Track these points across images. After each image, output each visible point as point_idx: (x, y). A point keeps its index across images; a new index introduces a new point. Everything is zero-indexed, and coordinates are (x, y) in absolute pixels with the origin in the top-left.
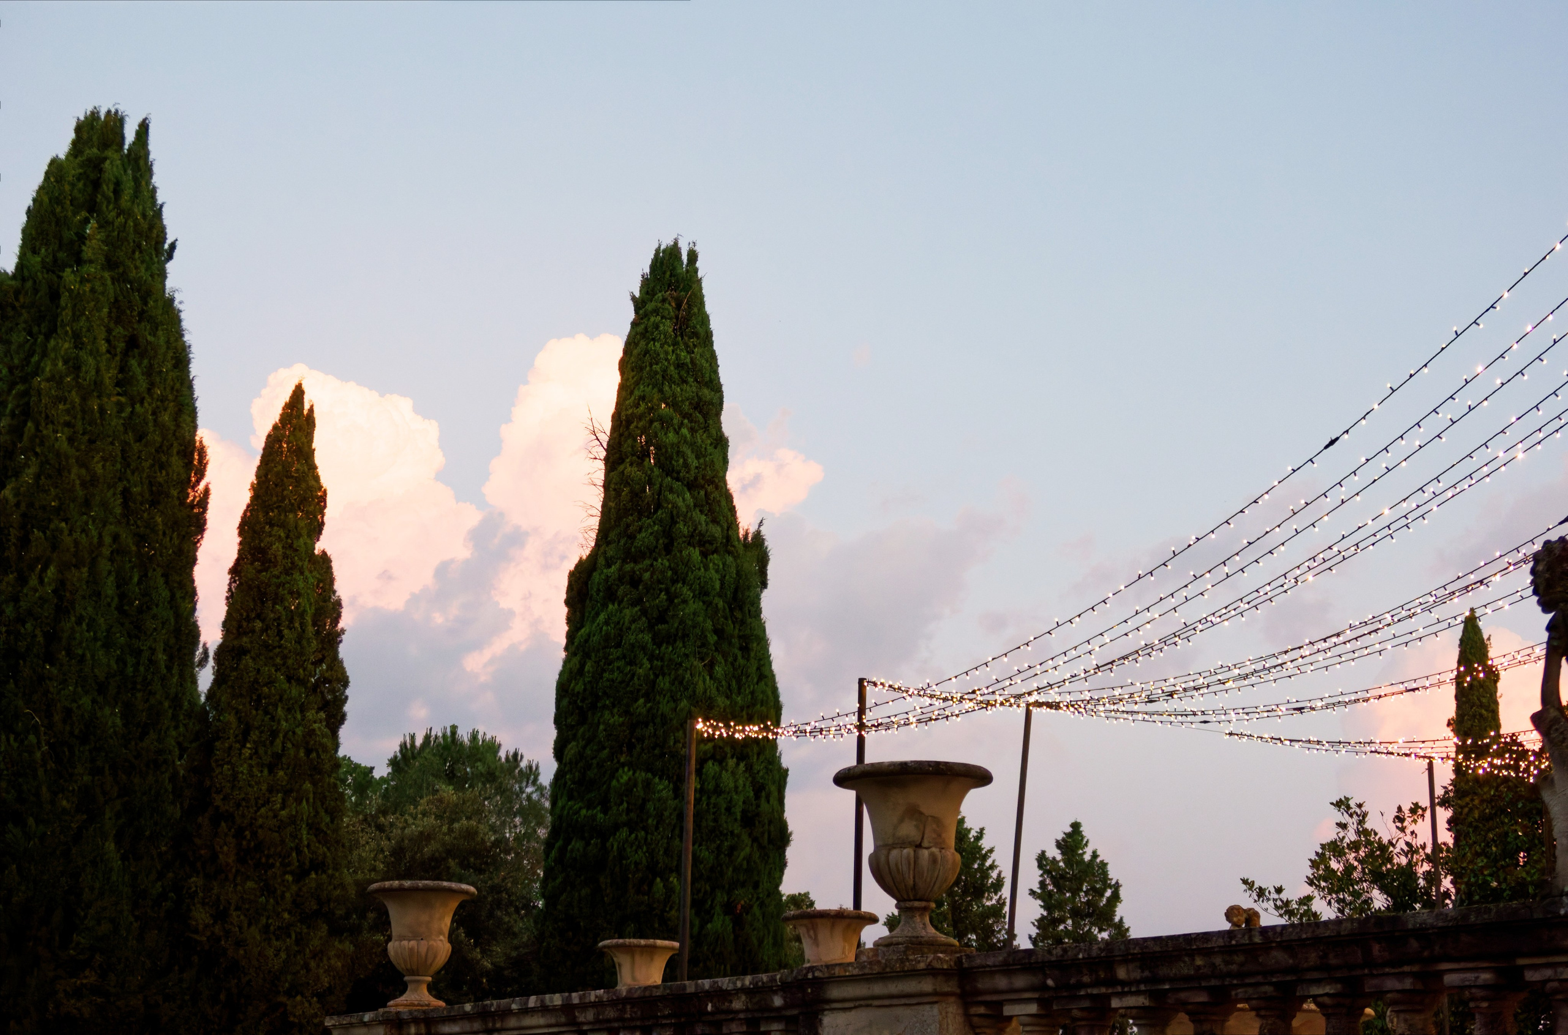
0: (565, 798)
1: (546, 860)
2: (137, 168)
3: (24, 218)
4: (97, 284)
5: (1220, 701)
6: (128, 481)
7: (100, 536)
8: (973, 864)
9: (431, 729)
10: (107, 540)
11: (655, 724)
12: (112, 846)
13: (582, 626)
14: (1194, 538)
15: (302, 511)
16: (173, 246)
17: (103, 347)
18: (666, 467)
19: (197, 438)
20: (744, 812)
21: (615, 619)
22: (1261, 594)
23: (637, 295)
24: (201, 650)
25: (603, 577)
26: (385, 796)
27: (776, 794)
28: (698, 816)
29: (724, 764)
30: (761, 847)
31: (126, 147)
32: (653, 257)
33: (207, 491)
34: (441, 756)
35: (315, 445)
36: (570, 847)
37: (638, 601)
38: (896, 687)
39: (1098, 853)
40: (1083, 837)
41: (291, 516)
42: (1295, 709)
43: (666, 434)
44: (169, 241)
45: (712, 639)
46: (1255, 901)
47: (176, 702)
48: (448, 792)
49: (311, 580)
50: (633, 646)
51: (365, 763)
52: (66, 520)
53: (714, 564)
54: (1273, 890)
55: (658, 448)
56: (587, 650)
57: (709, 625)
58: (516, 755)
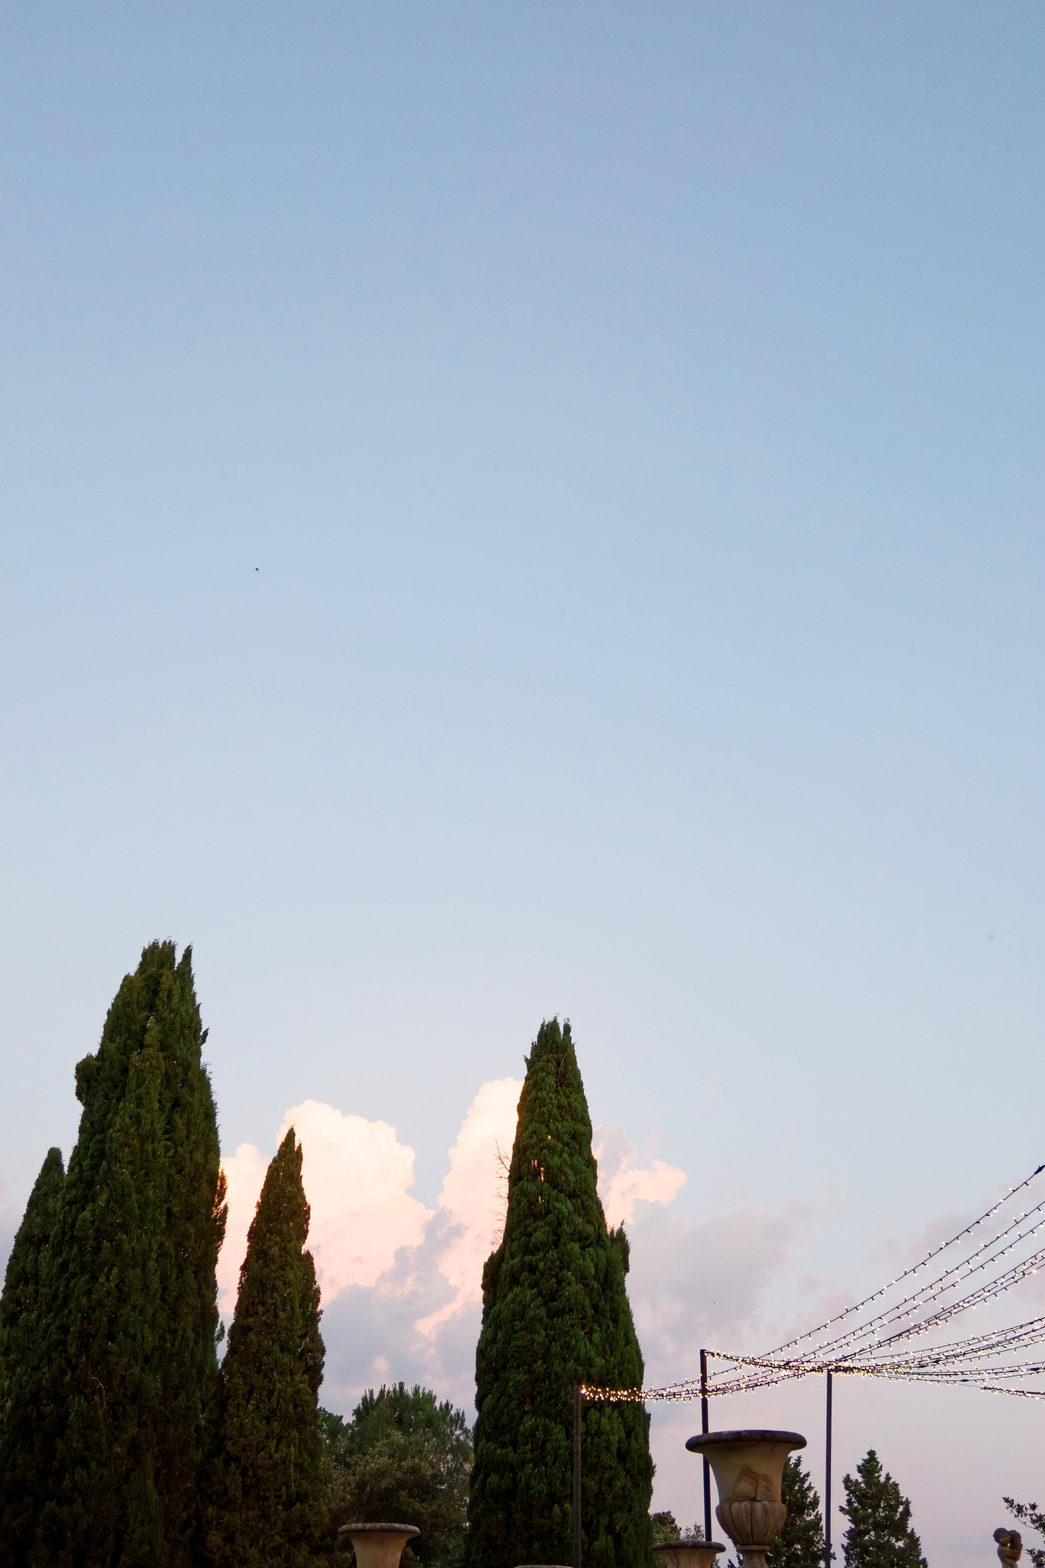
0: (484, 1441)
1: (471, 1491)
2: (183, 980)
3: (105, 1017)
4: (154, 1062)
5: (975, 1365)
6: (171, 1202)
7: (150, 1244)
8: (795, 1487)
9: (384, 1386)
10: (155, 1246)
11: (550, 1380)
12: (152, 1483)
13: (495, 1305)
14: (944, 1243)
15: (294, 1222)
16: (206, 1033)
17: (156, 1106)
18: (552, 1180)
19: (220, 1170)
20: (619, 1449)
21: (519, 1298)
22: (999, 1284)
23: (529, 1057)
24: (219, 1327)
25: (509, 1267)
26: (352, 1438)
27: (641, 1434)
28: (585, 1454)
29: (602, 1411)
30: (632, 1478)
31: (176, 966)
32: (539, 1030)
33: (226, 1209)
34: (392, 1407)
35: (303, 1172)
36: (488, 1480)
37: (535, 1285)
38: (729, 1356)
39: (890, 1476)
40: (878, 1463)
41: (285, 1225)
42: (1032, 1369)
43: (552, 1158)
44: (203, 1030)
45: (590, 1312)
46: (1016, 1516)
47: (200, 1371)
48: (397, 1436)
49: (299, 1273)
50: (532, 1318)
51: (337, 1413)
52: (126, 1233)
53: (590, 1255)
54: (1028, 1507)
55: (547, 1168)
56: (498, 1323)
57: (587, 1302)
58: (447, 1404)
